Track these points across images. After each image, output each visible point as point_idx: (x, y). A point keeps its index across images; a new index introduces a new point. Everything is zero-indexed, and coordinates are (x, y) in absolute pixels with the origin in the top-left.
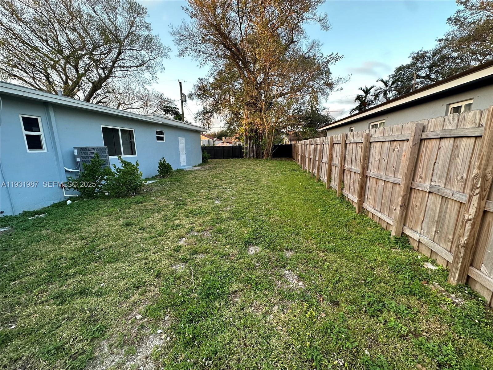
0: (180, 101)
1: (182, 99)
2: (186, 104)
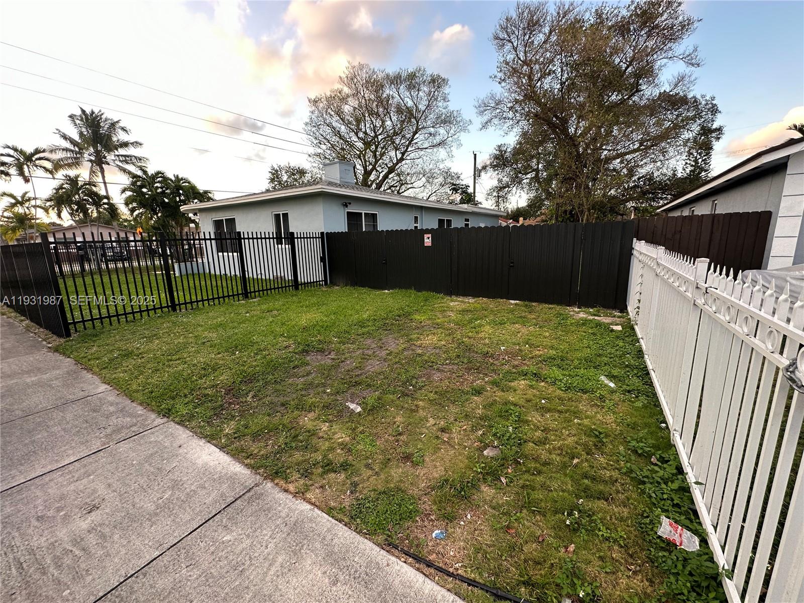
0: (473, 177)
1: (475, 174)
2: (480, 180)
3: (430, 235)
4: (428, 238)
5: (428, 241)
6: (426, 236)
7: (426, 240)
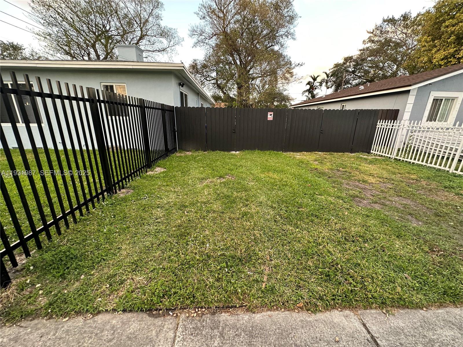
3: (272, 113)
4: (271, 115)
5: (270, 117)
6: (269, 113)
7: (269, 116)
